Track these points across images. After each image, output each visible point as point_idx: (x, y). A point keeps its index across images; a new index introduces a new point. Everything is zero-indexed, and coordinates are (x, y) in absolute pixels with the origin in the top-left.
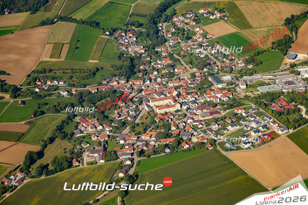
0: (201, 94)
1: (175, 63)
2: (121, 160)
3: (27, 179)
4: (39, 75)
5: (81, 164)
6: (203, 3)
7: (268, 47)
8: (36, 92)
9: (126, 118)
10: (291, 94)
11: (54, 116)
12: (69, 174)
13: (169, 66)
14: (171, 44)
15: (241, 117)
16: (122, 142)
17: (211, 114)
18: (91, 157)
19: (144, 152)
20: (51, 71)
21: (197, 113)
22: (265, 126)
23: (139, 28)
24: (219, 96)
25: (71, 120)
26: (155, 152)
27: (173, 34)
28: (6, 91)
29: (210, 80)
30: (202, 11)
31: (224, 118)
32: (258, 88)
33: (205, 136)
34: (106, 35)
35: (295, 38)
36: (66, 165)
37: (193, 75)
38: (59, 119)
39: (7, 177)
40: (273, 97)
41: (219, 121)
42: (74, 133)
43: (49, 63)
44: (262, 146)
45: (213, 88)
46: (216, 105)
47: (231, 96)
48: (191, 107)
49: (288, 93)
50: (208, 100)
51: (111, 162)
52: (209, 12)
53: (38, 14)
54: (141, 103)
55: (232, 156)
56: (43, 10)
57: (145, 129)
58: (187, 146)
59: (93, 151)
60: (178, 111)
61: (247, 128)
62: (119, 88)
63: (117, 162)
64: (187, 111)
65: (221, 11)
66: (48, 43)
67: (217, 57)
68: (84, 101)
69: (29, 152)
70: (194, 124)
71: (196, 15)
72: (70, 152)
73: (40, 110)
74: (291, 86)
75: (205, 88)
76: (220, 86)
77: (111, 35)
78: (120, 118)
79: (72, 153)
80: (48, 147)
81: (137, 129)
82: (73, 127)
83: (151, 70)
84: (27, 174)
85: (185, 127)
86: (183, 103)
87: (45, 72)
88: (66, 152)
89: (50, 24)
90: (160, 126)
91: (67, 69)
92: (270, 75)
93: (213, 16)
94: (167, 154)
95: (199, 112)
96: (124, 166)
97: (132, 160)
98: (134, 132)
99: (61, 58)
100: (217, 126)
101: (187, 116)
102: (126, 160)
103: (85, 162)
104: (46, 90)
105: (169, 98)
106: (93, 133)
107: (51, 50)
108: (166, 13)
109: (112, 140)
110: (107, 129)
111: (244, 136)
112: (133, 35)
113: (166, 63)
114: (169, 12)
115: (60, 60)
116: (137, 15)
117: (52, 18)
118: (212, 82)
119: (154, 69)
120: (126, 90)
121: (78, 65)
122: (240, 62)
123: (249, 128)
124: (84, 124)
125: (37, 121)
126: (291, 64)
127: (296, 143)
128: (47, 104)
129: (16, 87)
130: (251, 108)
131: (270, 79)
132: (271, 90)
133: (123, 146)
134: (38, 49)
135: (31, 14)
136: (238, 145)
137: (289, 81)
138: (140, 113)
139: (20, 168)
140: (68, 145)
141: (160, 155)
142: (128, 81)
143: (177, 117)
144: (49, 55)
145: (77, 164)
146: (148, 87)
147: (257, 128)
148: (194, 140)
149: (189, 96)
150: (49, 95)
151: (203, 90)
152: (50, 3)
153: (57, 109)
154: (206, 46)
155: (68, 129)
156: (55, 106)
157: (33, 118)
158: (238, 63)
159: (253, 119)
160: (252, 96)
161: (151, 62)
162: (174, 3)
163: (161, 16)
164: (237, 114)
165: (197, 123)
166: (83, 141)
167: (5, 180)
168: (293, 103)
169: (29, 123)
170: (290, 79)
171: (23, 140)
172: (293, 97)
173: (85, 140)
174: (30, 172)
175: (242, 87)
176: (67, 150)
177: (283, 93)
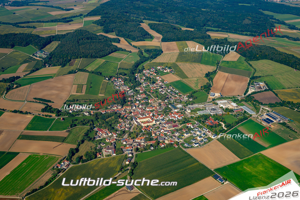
0: (166, 115)
1: (148, 97)
2: (126, 154)
3: (71, 165)
4: (71, 103)
5: (102, 156)
6: (158, 63)
7: (199, 89)
8: (70, 113)
9: (124, 129)
10: (215, 116)
11: (82, 127)
12: (96, 162)
13: (145, 98)
14: (144, 86)
15: (190, 128)
16: (124, 143)
17: (174, 126)
18: (107, 151)
19: (138, 149)
20: (77, 100)
21: (165, 126)
22: (204, 134)
23: (124, 76)
24: (176, 116)
25: (92, 129)
26: (145, 149)
27: (144, 80)
28: (53, 112)
29: (170, 107)
30: (159, 68)
31: (181, 129)
32: (198, 112)
33: (172, 140)
34: (106, 80)
35: (212, 84)
36: (93, 156)
37: (160, 104)
38: (85, 129)
39: (59, 163)
40: (206, 117)
41: (179, 131)
42: (95, 138)
43: (76, 96)
44: (205, 145)
45: (172, 111)
46: (176, 122)
47: (183, 116)
48: (161, 122)
49: (214, 115)
50: (171, 118)
51: (120, 155)
52: (163, 69)
53: (66, 67)
54: (132, 120)
55: (189, 151)
56: (68, 65)
57: (137, 136)
58: (163, 146)
59: (108, 149)
60: (154, 125)
61: (195, 135)
62: (118, 111)
63: (123, 155)
64: (160, 125)
65: (170, 68)
66: (74, 84)
67: (172, 94)
68: (99, 118)
69: (70, 149)
70: (165, 132)
71: (156, 69)
72: (95, 149)
73: (73, 123)
74: (215, 111)
75: (168, 111)
76: (176, 111)
77: (109, 80)
78: (121, 129)
79: (96, 150)
80: (81, 146)
81: (132, 135)
82: (94, 134)
83: (134, 100)
84: (71, 162)
85: (160, 134)
86: (157, 120)
87: (74, 101)
88: (92, 149)
89: (74, 73)
90: (145, 134)
91: (87, 100)
92: (202, 105)
93: (166, 71)
94: (152, 150)
95: (167, 126)
96: (128, 157)
97: (132, 154)
98: (130, 137)
99: (83, 93)
100: (178, 134)
101: (160, 128)
102: (129, 154)
103: (104, 155)
104: (76, 112)
105: (148, 117)
106: (107, 137)
107: (76, 88)
108: (138, 68)
109: (119, 142)
110: (114, 135)
111: (194, 140)
112: (122, 80)
113: (143, 96)
114: (140, 67)
115: (82, 94)
116: (122, 69)
117: (75, 70)
118: (171, 108)
119: (137, 100)
120: (123, 112)
121: (93, 97)
122: (185, 97)
123: (196, 135)
124: (100, 132)
125: (73, 130)
126: (213, 99)
127: (222, 144)
128: (77, 120)
129: (59, 110)
130: (195, 123)
131: (203, 107)
132: (205, 113)
133: (125, 146)
134: (69, 88)
135: (62, 67)
136: (191, 145)
137: (213, 108)
138: (132, 126)
139: (66, 158)
140: (92, 144)
141: (148, 151)
142: (122, 107)
143: (154, 128)
144: (75, 91)
145: (100, 156)
146: (135, 110)
147: (200, 135)
148: (166, 142)
149: (160, 117)
150: (77, 114)
151: (167, 113)
152: (72, 61)
153: (83, 123)
154: (164, 87)
155: (91, 135)
156: (82, 121)
157: (70, 128)
158: (184, 98)
159: (197, 130)
160: (195, 116)
161: (134, 96)
162: (142, 63)
163: (136, 70)
164: (188, 127)
165: (166, 132)
166: (101, 142)
167: (58, 165)
168: (217, 121)
169: (68, 131)
170: (214, 107)
171: (66, 142)
172: (217, 117)
173: (102, 141)
174: (72, 160)
175: (188, 111)
176: (92, 148)
177: (211, 115)
